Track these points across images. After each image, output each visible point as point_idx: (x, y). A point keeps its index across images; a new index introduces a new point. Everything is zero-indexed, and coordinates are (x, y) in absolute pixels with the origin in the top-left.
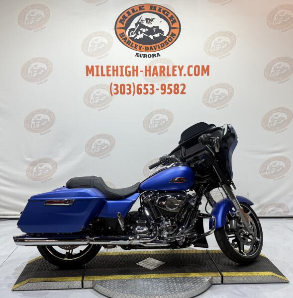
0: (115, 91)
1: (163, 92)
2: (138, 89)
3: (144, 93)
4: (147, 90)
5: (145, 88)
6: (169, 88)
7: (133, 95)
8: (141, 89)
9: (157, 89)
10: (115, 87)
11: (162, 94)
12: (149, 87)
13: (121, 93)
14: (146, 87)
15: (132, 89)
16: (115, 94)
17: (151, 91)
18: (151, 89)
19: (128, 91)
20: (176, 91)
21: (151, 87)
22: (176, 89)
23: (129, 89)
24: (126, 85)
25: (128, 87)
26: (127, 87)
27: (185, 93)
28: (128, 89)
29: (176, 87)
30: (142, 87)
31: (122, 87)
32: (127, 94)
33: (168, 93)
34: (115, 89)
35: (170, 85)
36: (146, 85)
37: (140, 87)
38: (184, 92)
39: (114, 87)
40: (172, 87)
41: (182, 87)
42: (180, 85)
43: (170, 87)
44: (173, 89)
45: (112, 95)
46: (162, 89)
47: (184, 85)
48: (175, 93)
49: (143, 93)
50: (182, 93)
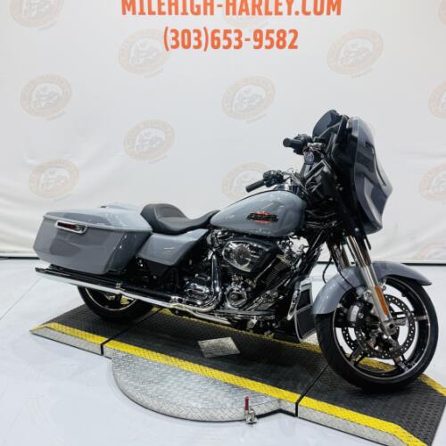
0: (174, 43)
1: (257, 44)
2: (213, 38)
3: (225, 47)
4: (229, 40)
5: (225, 38)
6: (268, 38)
7: (205, 49)
8: (218, 39)
9: (247, 40)
10: (173, 35)
11: (256, 47)
12: (233, 36)
13: (184, 47)
14: (228, 35)
15: (203, 39)
16: (173, 47)
17: (237, 43)
18: (236, 39)
19: (196, 43)
20: (281, 43)
21: (237, 35)
22: (282, 40)
23: (198, 39)
24: (192, 32)
25: (196, 35)
26: (194, 35)
27: (296, 47)
28: (196, 39)
29: (281, 35)
30: (220, 35)
31: (186, 35)
32: (195, 47)
33: (267, 47)
34: (173, 39)
35: (269, 32)
36: (227, 32)
37: (216, 35)
38: (295, 44)
39: (171, 35)
40: (274, 36)
41: (292, 35)
42: (287, 32)
43: (271, 35)
44: (275, 39)
45: (167, 49)
46: (256, 39)
47: (295, 32)
48: (279, 47)
49: (221, 47)
50: (292, 46)
